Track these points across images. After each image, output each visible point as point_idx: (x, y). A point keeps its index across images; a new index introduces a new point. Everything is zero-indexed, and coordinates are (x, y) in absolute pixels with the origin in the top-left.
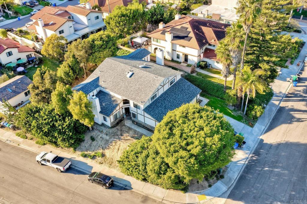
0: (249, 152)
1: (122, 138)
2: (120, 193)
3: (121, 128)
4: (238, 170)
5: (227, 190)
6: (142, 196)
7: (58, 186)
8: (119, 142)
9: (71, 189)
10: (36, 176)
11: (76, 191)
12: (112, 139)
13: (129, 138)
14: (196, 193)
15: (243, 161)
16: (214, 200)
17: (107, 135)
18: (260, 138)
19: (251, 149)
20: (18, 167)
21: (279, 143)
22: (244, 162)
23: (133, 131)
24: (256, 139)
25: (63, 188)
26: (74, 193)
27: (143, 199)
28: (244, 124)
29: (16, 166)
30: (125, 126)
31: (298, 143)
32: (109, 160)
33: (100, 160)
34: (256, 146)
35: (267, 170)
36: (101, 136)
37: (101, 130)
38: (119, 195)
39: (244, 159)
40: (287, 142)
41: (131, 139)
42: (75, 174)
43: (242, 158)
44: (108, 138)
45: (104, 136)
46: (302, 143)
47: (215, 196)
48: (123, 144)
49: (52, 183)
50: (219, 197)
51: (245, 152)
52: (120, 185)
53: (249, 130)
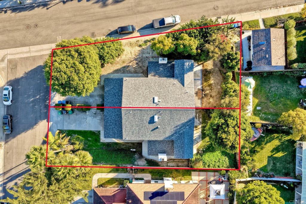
0: (52, 105)
1: (134, 61)
2: (110, 30)
3: (143, 69)
6: (97, 36)
7: (148, 12)
8: (134, 56)
9: (139, 15)
10: (168, 9)
11: (135, 15)
12: (140, 56)
13: (130, 64)
17: (147, 57)
20: (187, 6)
21: (37, 124)
23: (132, 72)
24: (52, 120)
25: (144, 12)
26: (135, 14)
27: (95, 35)
29: (189, 6)
30: (142, 73)
31: (26, 131)
32: (134, 46)
33: (140, 42)
34: (50, 113)
35: (37, 96)
36: (151, 54)
37: (154, 58)
38: (110, 29)
40: (32, 128)
41: (128, 65)
42: (147, 25)
44: (144, 55)
45: (147, 55)
46: (23, 133)
48: (130, 57)
49: (154, 11)
52: (114, 35)
53: (59, 125)
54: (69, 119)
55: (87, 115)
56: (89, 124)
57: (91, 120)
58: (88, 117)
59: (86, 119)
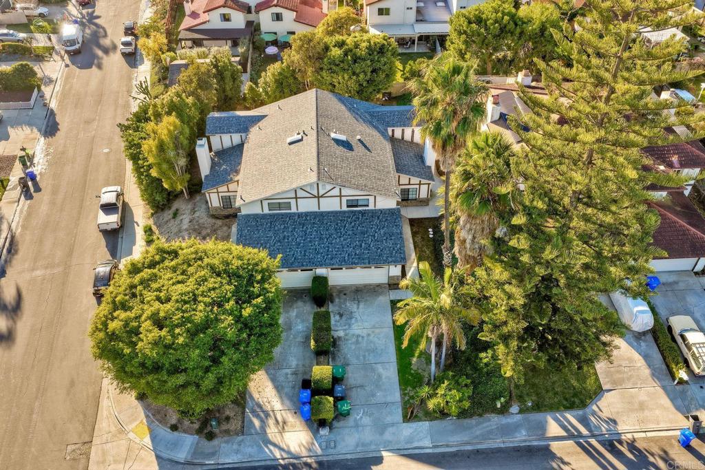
0: (319, 451)
4: (250, 456)
5: (182, 463)
14: (147, 416)
15: (283, 453)
16: (146, 453)
18: (382, 452)
19: (331, 451)
22: (282, 456)
24: (373, 447)
28: (402, 398)
34: (349, 457)
39: (289, 452)
43: (288, 447)
44: (185, 228)
47: (155, 450)
50: (158, 457)
51: (313, 444)
53: (389, 419)
54: (362, 386)
55: (346, 335)
56: (374, 327)
57: (360, 324)
58: (351, 332)
59: (358, 336)
